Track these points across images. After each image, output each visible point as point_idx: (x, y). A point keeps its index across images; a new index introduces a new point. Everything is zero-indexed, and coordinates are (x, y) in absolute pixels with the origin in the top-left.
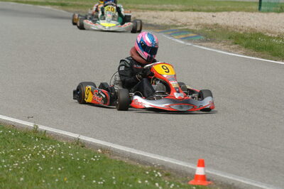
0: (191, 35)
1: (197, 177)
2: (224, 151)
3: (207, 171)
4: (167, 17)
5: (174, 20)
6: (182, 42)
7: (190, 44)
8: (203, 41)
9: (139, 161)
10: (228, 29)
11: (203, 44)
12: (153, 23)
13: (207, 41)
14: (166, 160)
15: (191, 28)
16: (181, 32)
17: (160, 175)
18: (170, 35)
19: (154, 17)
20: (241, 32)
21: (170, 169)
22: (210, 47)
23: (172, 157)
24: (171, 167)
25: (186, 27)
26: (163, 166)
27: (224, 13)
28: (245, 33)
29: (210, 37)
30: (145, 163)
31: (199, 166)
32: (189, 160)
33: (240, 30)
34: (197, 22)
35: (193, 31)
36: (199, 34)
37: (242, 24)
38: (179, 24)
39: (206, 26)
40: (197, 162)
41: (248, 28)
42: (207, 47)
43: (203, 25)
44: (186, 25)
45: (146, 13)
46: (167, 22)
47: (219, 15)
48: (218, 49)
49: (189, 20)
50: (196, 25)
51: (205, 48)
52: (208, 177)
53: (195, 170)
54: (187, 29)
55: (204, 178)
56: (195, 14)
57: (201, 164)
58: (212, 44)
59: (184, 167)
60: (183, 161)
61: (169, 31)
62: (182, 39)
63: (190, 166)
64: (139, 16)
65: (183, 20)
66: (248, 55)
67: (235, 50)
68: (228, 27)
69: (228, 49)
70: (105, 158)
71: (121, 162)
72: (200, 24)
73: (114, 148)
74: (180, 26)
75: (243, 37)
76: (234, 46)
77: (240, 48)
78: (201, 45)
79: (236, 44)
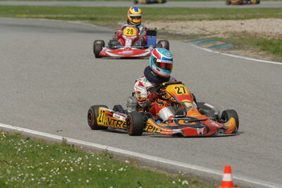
0: (219, 43)
1: (224, 184)
2: (251, 157)
3: (234, 177)
4: (196, 27)
5: (203, 30)
6: (210, 51)
7: (217, 52)
8: (231, 49)
9: (166, 170)
10: (256, 37)
11: (231, 51)
12: (181, 33)
13: (235, 48)
14: (194, 167)
15: (219, 36)
16: (209, 40)
17: (187, 183)
18: (198, 45)
19: (182, 27)
20: (269, 39)
21: (198, 177)
22: (238, 55)
23: (199, 165)
24: (199, 175)
25: (214, 36)
26: (190, 174)
27: (252, 20)
28: (273, 39)
29: (239, 45)
30: (173, 172)
31: (225, 172)
32: (217, 167)
33: (269, 36)
34: (225, 31)
35: (221, 40)
36: (227, 42)
37: (270, 31)
38: (207, 33)
39: (234, 34)
40: (224, 169)
41: (277, 34)
42: (235, 54)
43: (231, 33)
44: (214, 34)
45: (174, 23)
46: (195, 31)
47: (247, 22)
48: (246, 56)
49: (218, 29)
50: (225, 33)
51: (233, 56)
52: (235, 183)
53: (221, 177)
54: (215, 37)
55: (231, 184)
56: (223, 23)
57: (228, 170)
58: (241, 51)
59: (211, 174)
60: (210, 168)
61: (198, 40)
62: (210, 48)
63: (218, 173)
64: (168, 27)
65: (212, 29)
66: (277, 61)
67: (263, 57)
68: (256, 33)
69: (256, 55)
70: (132, 168)
71: (149, 171)
72: (227, 32)
73: (142, 158)
74: (208, 35)
75: (270, 43)
76: (261, 53)
77: (268, 55)
78: (229, 53)
79: (264, 50)
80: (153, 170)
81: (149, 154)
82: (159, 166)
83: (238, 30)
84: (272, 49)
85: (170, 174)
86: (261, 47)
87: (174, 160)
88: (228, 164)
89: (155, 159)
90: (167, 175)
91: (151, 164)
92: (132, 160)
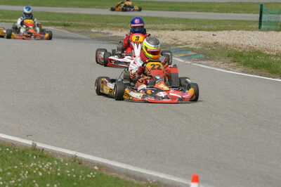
0: (191, 53)
2: (219, 167)
4: (169, 36)
5: (175, 39)
6: (182, 61)
7: (189, 62)
8: (202, 59)
9: (135, 177)
10: (227, 48)
11: (203, 62)
13: (206, 59)
14: (162, 176)
15: (191, 46)
16: (181, 50)
20: (240, 51)
21: (165, 185)
23: (168, 173)
24: (166, 183)
25: (187, 46)
26: (158, 182)
27: (224, 31)
28: (244, 51)
29: (210, 55)
30: (141, 179)
31: (193, 181)
32: (184, 176)
33: (240, 48)
34: (197, 41)
35: (192, 50)
36: (198, 52)
37: (242, 42)
38: (179, 43)
39: (206, 45)
40: (191, 178)
41: (248, 46)
42: (206, 65)
43: (203, 43)
44: (186, 44)
46: (168, 41)
47: (219, 33)
48: (217, 67)
49: (190, 40)
50: (196, 44)
51: (207, 67)
53: (189, 186)
54: (187, 48)
56: (196, 33)
57: (195, 179)
58: (211, 62)
59: (179, 183)
60: (179, 177)
62: (181, 58)
63: (185, 182)
65: (184, 39)
66: (247, 73)
67: (234, 68)
68: (227, 45)
69: (227, 67)
70: (101, 175)
71: (117, 178)
72: (199, 43)
73: (111, 165)
74: (181, 45)
75: (241, 55)
76: (232, 64)
77: (238, 66)
78: (200, 63)
79: (235, 62)
80: (122, 177)
81: (118, 161)
82: (128, 174)
83: (210, 41)
84: (243, 61)
85: (139, 182)
86: (231, 59)
87: (142, 167)
88: (196, 173)
89: (124, 166)
90: (136, 182)
91: (119, 171)
92: (101, 166)
